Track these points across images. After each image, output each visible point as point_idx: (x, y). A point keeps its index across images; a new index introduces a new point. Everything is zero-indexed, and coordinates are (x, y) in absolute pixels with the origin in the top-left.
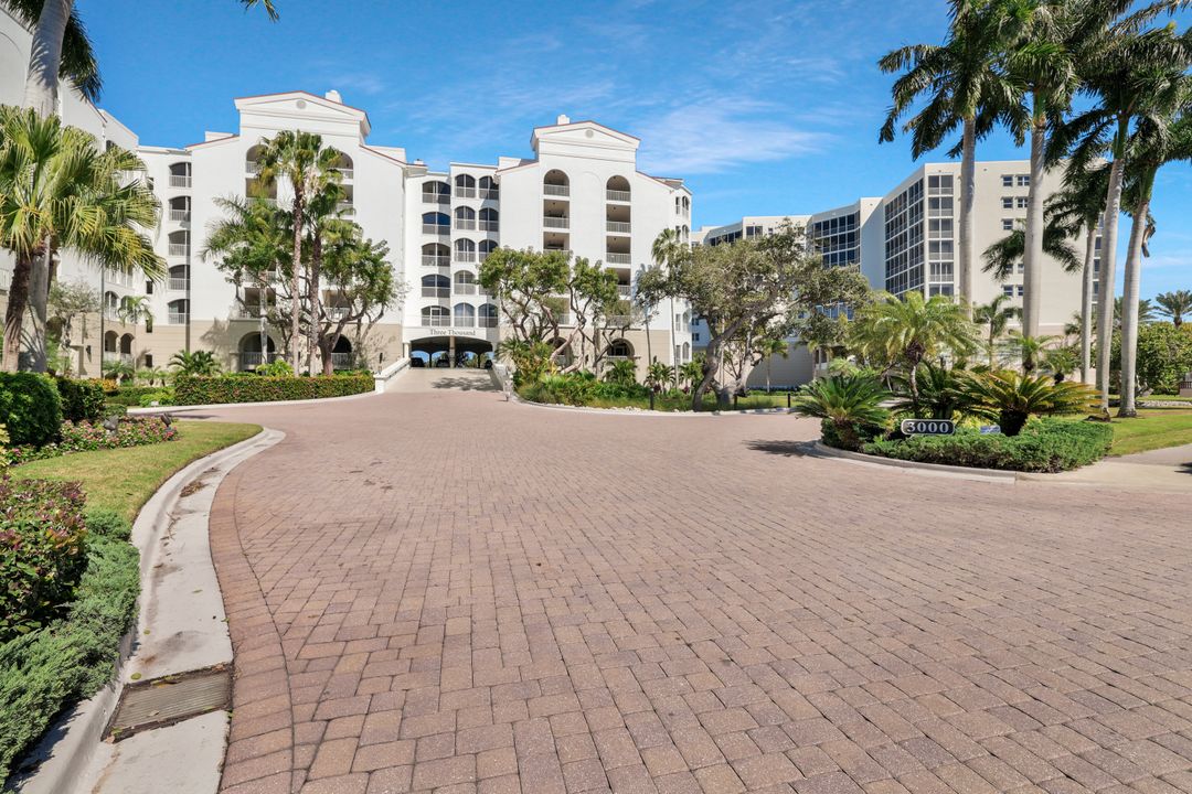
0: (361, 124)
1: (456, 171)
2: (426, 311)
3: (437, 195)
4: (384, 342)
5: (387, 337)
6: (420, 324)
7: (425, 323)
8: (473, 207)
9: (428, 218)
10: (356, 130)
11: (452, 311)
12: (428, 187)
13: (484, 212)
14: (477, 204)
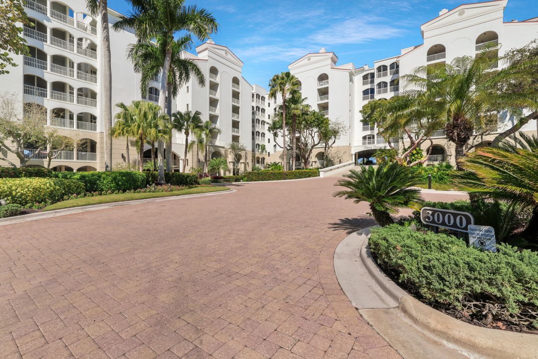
0: (332, 58)
1: (377, 65)
2: (364, 138)
3: (370, 79)
4: (341, 154)
5: (342, 152)
6: (361, 144)
7: (364, 144)
8: (386, 81)
9: (365, 92)
10: (330, 61)
11: (376, 136)
12: (365, 77)
13: (392, 82)
14: (388, 79)
